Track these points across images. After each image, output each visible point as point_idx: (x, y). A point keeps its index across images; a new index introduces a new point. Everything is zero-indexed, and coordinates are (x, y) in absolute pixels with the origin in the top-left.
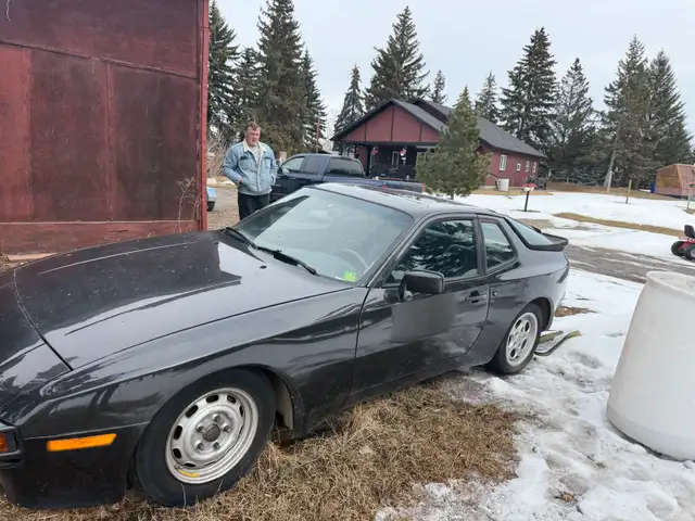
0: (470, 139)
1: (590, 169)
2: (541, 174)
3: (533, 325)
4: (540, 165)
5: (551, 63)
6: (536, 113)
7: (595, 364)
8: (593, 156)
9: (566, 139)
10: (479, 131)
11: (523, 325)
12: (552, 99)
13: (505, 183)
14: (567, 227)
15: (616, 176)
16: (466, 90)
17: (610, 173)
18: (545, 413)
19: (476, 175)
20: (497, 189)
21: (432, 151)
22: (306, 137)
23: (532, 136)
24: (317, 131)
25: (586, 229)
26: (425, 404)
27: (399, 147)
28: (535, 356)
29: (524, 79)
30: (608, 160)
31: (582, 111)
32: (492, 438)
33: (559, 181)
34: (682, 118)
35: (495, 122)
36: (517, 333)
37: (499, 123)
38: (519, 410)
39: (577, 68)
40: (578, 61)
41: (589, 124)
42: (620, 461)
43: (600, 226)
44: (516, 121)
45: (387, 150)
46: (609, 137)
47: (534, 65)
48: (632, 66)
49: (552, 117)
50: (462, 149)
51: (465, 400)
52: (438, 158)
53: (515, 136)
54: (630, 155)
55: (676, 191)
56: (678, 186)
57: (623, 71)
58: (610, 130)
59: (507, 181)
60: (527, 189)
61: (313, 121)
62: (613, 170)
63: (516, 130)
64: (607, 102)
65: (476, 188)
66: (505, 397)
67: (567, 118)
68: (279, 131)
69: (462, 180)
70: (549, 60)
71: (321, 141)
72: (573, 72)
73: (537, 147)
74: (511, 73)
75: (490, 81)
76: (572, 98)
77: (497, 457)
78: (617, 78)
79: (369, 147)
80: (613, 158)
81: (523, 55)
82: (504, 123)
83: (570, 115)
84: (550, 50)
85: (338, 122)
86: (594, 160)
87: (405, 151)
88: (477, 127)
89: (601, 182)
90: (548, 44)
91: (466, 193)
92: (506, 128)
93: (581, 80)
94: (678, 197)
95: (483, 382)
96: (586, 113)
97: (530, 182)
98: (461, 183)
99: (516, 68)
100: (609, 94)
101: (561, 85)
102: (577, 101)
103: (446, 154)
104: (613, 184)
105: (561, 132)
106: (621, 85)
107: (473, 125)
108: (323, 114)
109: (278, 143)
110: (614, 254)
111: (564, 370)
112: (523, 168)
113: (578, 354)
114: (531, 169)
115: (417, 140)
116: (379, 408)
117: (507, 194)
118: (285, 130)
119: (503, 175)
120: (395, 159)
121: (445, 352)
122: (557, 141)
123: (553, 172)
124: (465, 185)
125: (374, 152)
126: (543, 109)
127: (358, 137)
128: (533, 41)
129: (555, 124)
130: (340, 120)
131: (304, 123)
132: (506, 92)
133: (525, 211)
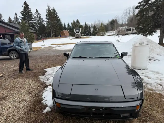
4: (37, 35)
5: (30, 10)
6: (30, 22)
12: (33, 19)
16: (9, 17)
29: (25, 14)
31: (41, 21)
34: (61, 21)
39: (37, 11)
40: (37, 10)
47: (26, 11)
48: (49, 11)
49: (35, 23)
54: (55, 30)
55: (65, 36)
56: (65, 35)
57: (48, 12)
64: (46, 19)
67: (38, 23)
70: (30, 9)
72: (36, 12)
74: (21, 13)
75: (16, 15)
76: (38, 18)
78: (47, 13)
81: (23, 8)
83: (39, 22)
84: (29, 7)
90: (28, 5)
93: (39, 14)
94: (65, 37)
96: (42, 22)
99: (22, 11)
100: (46, 17)
101: (35, 15)
102: (40, 19)
106: (48, 15)
114: (35, 35)
115: (5, 32)
126: (32, 21)
128: (24, 5)
132: (21, 18)
133: (44, 45)
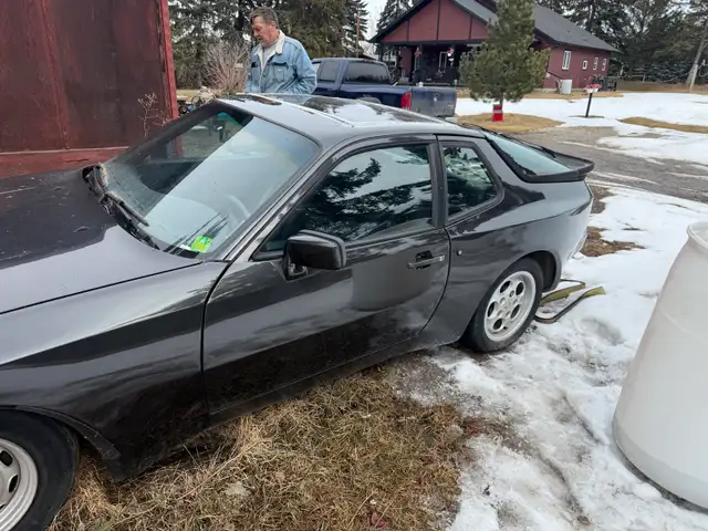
0: (523, 32)
1: (671, 63)
2: (611, 72)
3: (529, 287)
4: (611, 62)
7: (615, 339)
8: (676, 47)
9: (645, 28)
10: (534, 21)
11: (513, 288)
13: (567, 84)
14: (635, 135)
15: (702, 70)
17: (696, 67)
18: (521, 420)
19: (529, 76)
20: (558, 92)
21: (479, 49)
22: (346, 41)
23: (604, 27)
24: (357, 31)
25: (656, 136)
26: (354, 406)
27: (446, 47)
28: (534, 323)
30: (694, 52)
32: (431, 467)
33: (633, 79)
35: (561, 12)
36: (502, 299)
37: (566, 13)
38: (487, 415)
41: (675, 8)
42: (615, 513)
43: (673, 132)
44: (586, 9)
45: (434, 50)
46: (698, 23)
50: (513, 45)
51: (415, 396)
52: (485, 57)
53: (583, 27)
58: (700, 14)
59: (570, 82)
60: (590, 91)
61: (352, 21)
62: (699, 64)
63: (585, 21)
65: (529, 92)
66: (472, 392)
68: (314, 33)
69: (513, 83)
71: (361, 43)
73: (608, 39)
77: (426, 501)
79: (413, 48)
80: (701, 48)
82: (571, 13)
85: (381, 21)
86: (678, 52)
87: (452, 50)
88: (531, 18)
89: (683, 78)
91: (517, 97)
92: (573, 18)
95: (447, 367)
97: (594, 82)
98: (512, 86)
103: (495, 52)
104: (699, 81)
105: (639, 19)
107: (527, 15)
108: (364, 13)
109: (313, 48)
110: (685, 166)
111: (571, 345)
112: (591, 65)
113: (595, 321)
114: (600, 66)
115: (466, 38)
116: (280, 416)
117: (568, 97)
118: (321, 33)
119: (565, 75)
120: (443, 60)
121: (403, 326)
122: (634, 32)
123: (626, 69)
124: (517, 88)
125: (418, 53)
127: (399, 37)
129: (633, 10)
130: (384, 19)
131: (342, 24)
133: (587, 116)
